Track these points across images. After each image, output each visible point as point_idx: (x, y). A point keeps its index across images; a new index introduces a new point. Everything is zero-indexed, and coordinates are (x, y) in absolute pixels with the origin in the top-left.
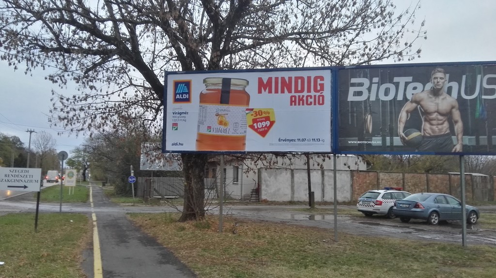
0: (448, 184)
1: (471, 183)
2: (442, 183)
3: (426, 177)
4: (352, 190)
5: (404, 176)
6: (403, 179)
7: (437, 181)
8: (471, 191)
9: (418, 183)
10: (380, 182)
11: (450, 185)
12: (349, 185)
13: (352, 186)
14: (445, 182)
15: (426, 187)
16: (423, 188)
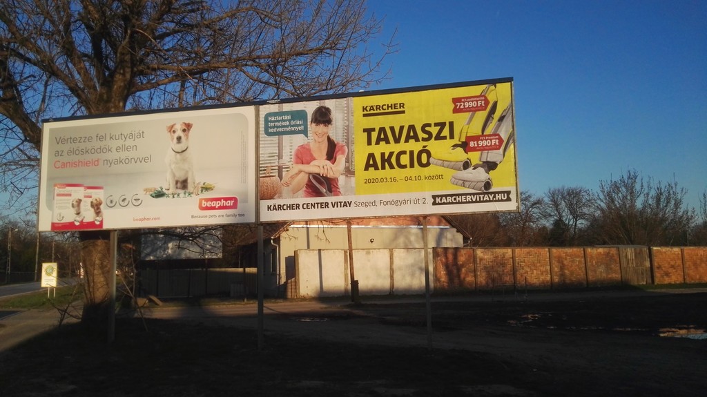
0: (583, 262)
2: (573, 261)
3: (548, 253)
5: (513, 252)
6: (513, 258)
7: (566, 259)
8: (619, 271)
9: (536, 262)
10: (478, 262)
11: (585, 263)
14: (578, 260)
15: (548, 267)
16: (544, 270)
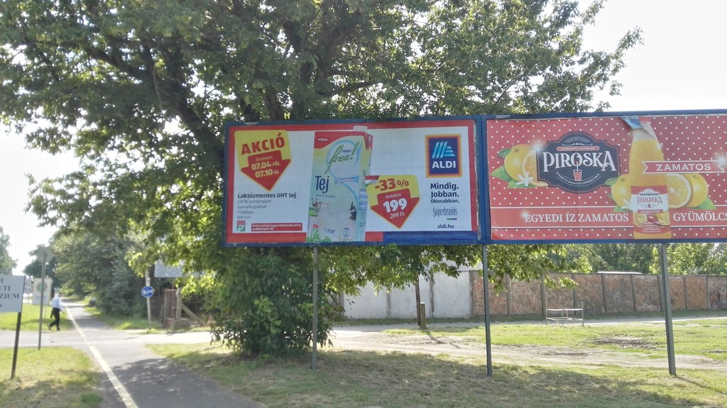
0: (601, 288)
1: (631, 286)
2: (593, 287)
4: (473, 300)
7: (586, 285)
11: (603, 290)
12: (468, 293)
13: (472, 293)
14: (597, 286)
15: (571, 292)
16: (568, 295)
